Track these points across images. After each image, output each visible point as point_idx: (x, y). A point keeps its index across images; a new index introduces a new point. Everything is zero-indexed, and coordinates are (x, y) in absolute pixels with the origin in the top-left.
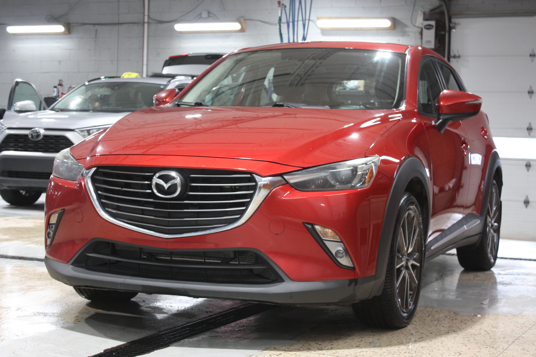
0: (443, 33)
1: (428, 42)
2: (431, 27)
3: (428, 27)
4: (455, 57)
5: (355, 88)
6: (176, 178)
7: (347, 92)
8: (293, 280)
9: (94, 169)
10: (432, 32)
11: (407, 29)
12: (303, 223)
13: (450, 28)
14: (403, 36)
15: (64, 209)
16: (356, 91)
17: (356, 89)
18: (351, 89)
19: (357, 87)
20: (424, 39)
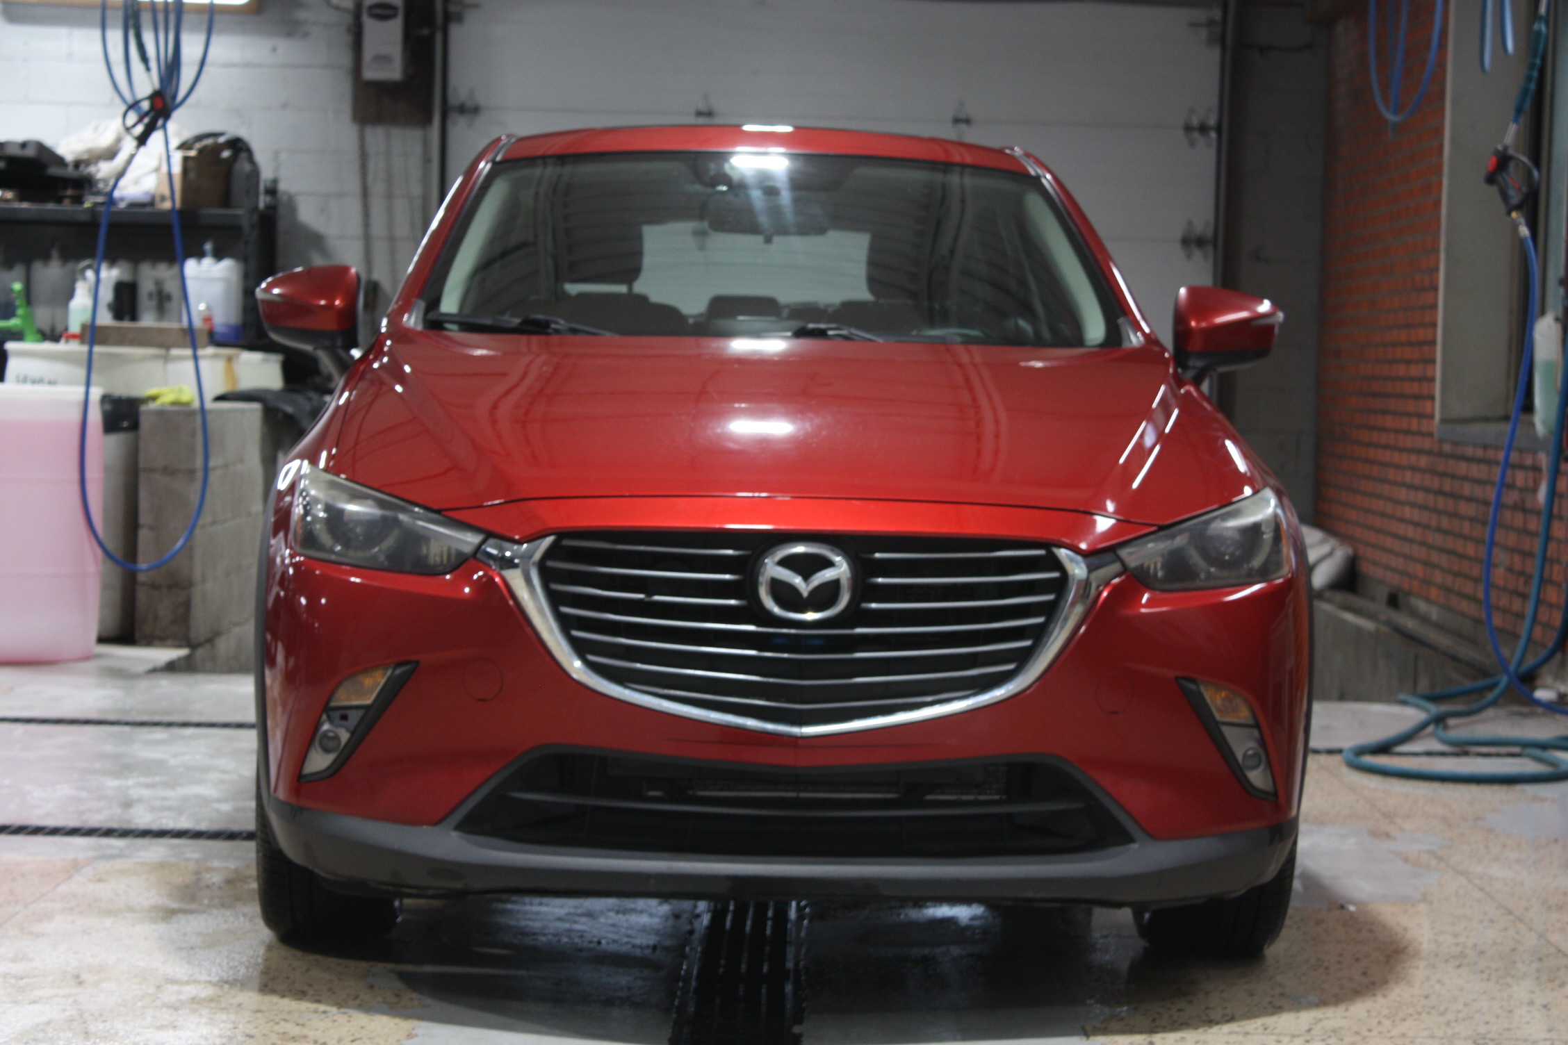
0: (425, 32)
1: (382, 59)
2: (389, 12)
3: (380, 11)
4: (462, 109)
5: (146, 199)
6: (837, 564)
7: (121, 213)
8: (1155, 835)
9: (549, 540)
10: (394, 28)
11: (301, 15)
12: (1177, 678)
13: (448, 18)
14: (290, 34)
15: (417, 663)
16: (148, 209)
17: (152, 203)
18: (133, 205)
19: (153, 198)
20: (369, 52)
